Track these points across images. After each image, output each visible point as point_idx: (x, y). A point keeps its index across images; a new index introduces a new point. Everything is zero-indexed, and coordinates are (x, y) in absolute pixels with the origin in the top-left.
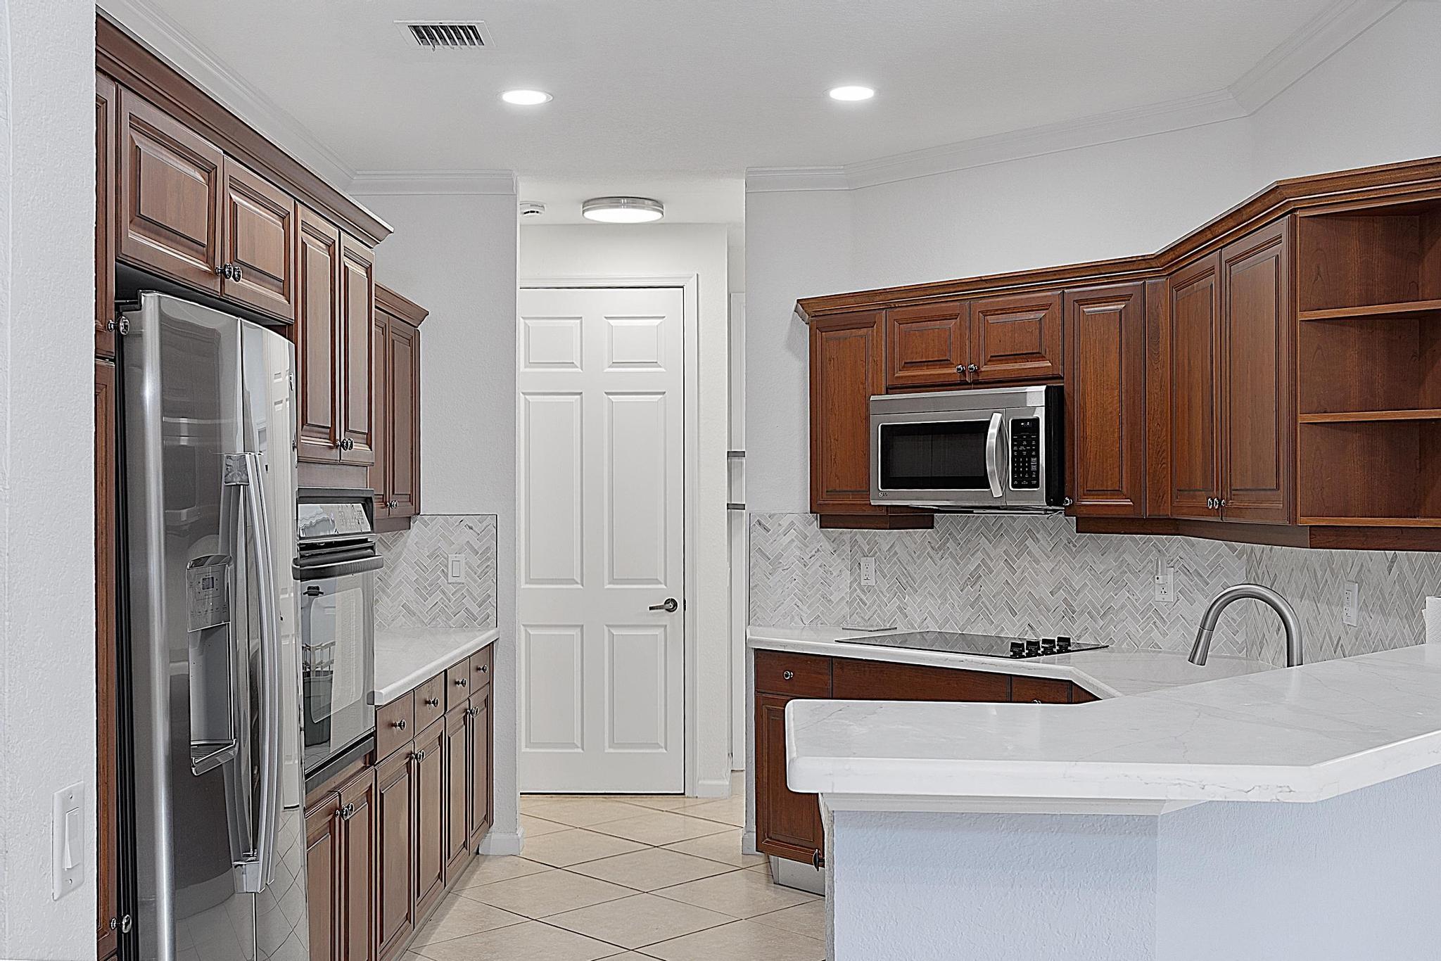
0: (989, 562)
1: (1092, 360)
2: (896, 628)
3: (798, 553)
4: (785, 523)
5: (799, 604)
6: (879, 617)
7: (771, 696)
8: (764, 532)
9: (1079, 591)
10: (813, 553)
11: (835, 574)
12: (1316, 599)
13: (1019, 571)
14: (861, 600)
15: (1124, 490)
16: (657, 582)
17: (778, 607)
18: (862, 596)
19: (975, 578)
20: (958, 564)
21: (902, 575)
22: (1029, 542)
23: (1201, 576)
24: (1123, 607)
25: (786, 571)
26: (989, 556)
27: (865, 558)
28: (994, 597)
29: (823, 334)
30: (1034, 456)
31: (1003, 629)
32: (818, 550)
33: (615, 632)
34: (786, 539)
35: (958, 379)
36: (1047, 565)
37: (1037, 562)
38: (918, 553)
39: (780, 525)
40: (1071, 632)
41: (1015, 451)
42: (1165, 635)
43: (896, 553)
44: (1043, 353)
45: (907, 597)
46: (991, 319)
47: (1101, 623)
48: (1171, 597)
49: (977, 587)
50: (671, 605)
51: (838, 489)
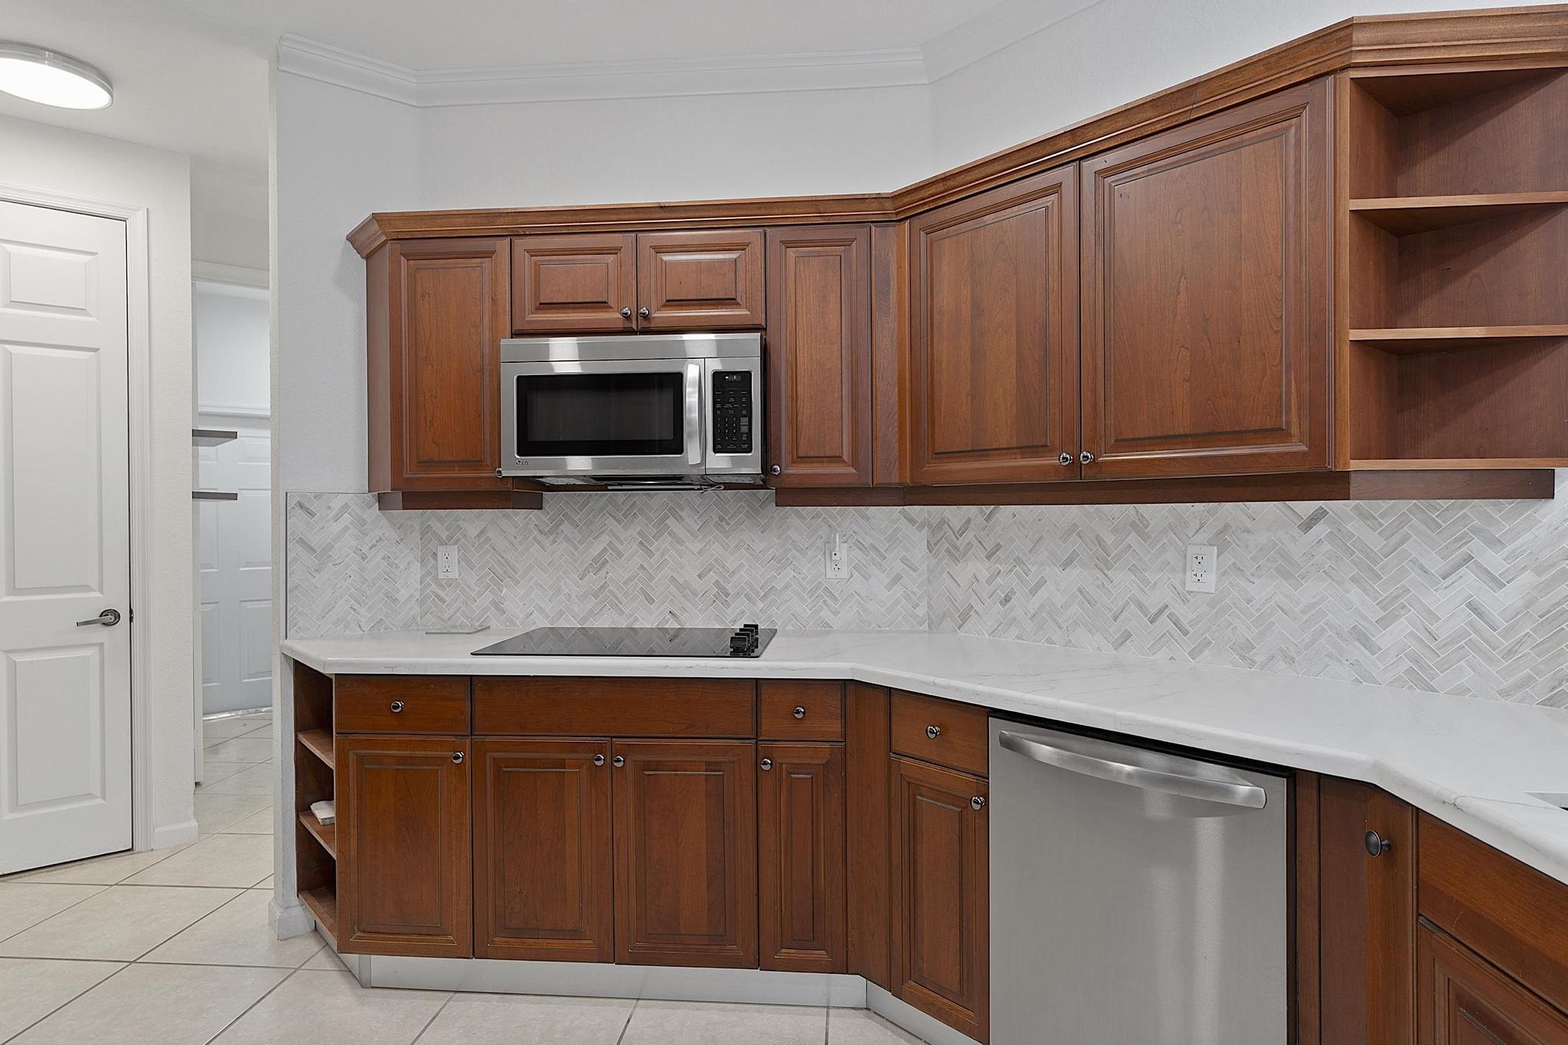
0: (618, 545)
1: (804, 310)
2: (489, 627)
3: (353, 543)
4: (337, 503)
5: (356, 606)
6: (464, 614)
7: (364, 737)
8: (306, 516)
9: (733, 573)
10: (374, 542)
11: (402, 567)
12: (1102, 566)
13: (657, 555)
14: (438, 596)
15: (845, 457)
16: (86, 588)
17: (327, 613)
18: (440, 592)
19: (599, 564)
20: (576, 549)
21: (497, 564)
22: (671, 522)
23: (878, 550)
24: (786, 587)
25: (338, 567)
26: (618, 538)
27: (445, 547)
28: (624, 583)
29: (412, 262)
30: (744, 416)
31: (636, 620)
32: (380, 538)
33: (18, 659)
34: (337, 527)
35: (620, 325)
36: (695, 546)
37: (680, 542)
38: (520, 538)
39: (329, 508)
40: (724, 616)
41: (719, 409)
42: (836, 613)
43: (488, 539)
44: (739, 300)
45: (505, 590)
46: (667, 258)
47: (761, 605)
48: (844, 573)
49: (603, 572)
50: (109, 618)
51: (436, 459)
